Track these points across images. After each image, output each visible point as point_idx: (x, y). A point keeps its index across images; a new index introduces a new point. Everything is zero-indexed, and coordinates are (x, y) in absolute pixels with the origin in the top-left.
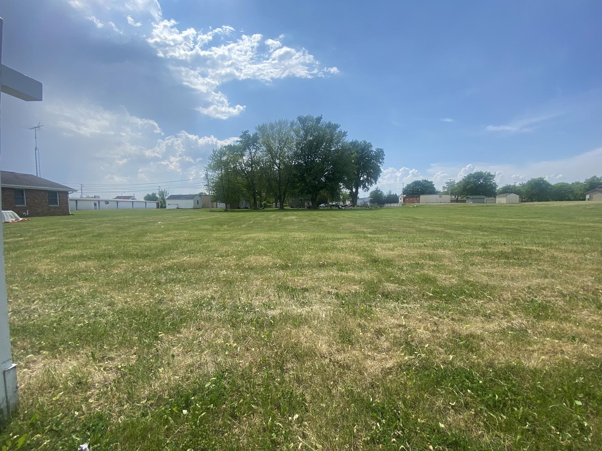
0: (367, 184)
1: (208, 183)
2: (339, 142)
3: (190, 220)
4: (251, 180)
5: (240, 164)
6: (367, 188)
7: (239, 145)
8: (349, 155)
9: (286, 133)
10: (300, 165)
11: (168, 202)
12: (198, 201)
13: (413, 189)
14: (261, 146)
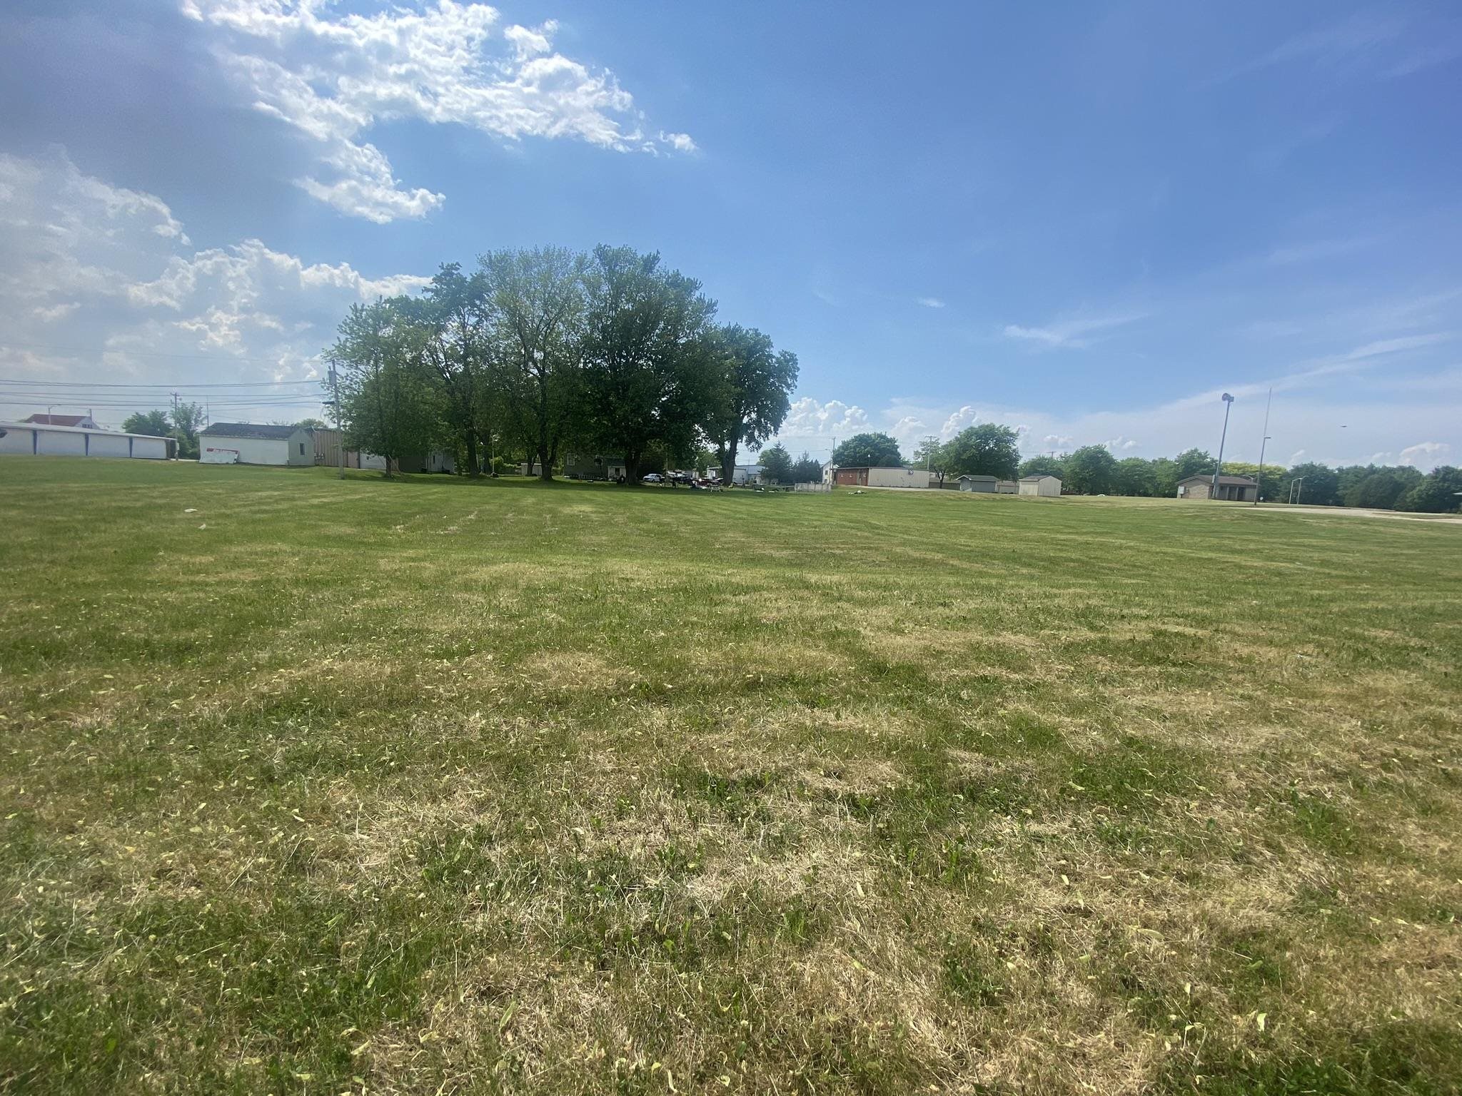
0: (756, 433)
1: (336, 396)
2: (697, 324)
3: (285, 505)
4: (464, 398)
5: (433, 351)
6: (757, 442)
7: (429, 300)
8: (719, 359)
9: (562, 282)
10: (598, 370)
11: (204, 443)
12: (302, 446)
13: (855, 453)
14: (494, 309)
